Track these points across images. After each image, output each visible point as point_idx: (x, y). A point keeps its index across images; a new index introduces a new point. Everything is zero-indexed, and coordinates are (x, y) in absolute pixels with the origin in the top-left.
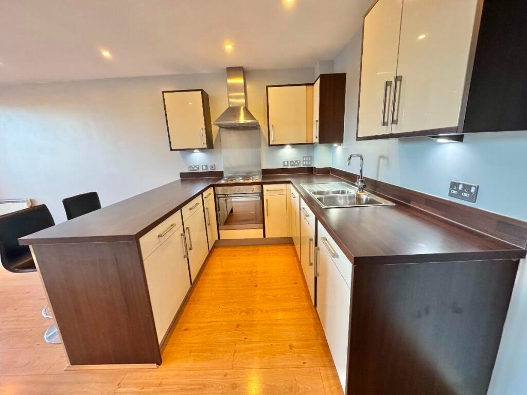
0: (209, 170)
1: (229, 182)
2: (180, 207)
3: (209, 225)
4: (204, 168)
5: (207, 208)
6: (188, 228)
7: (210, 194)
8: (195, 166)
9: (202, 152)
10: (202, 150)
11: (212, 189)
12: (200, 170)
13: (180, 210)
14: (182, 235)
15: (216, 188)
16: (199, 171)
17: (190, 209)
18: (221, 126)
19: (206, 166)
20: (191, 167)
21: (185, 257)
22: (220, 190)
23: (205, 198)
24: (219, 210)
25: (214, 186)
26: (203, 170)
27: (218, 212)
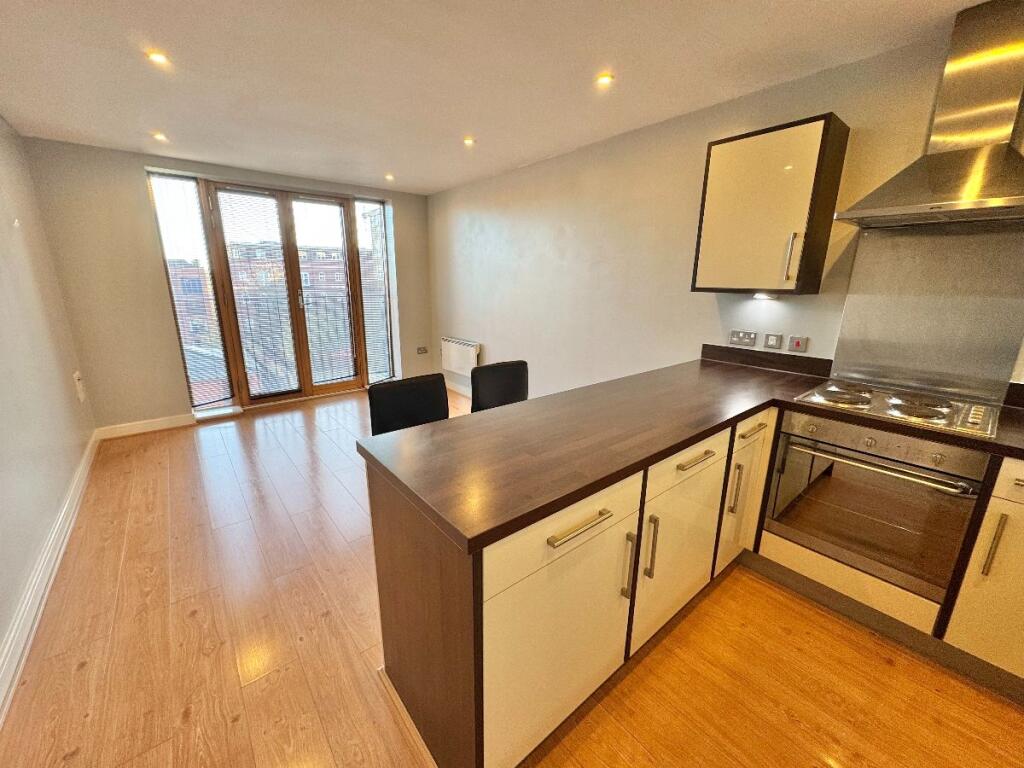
0: (785, 351)
1: (841, 405)
2: (643, 465)
3: (732, 510)
4: (772, 341)
5: (739, 467)
6: (654, 520)
7: (762, 426)
8: (745, 334)
9: (778, 299)
10: (778, 294)
11: (773, 412)
12: (759, 347)
13: (641, 473)
14: (629, 537)
15: (787, 413)
16: (756, 349)
17: (680, 467)
18: (866, 226)
19: (780, 339)
20: (735, 333)
21: (623, 593)
22: (799, 422)
23: (743, 437)
24: (782, 471)
25: (783, 407)
26: (767, 346)
27: (775, 475)
